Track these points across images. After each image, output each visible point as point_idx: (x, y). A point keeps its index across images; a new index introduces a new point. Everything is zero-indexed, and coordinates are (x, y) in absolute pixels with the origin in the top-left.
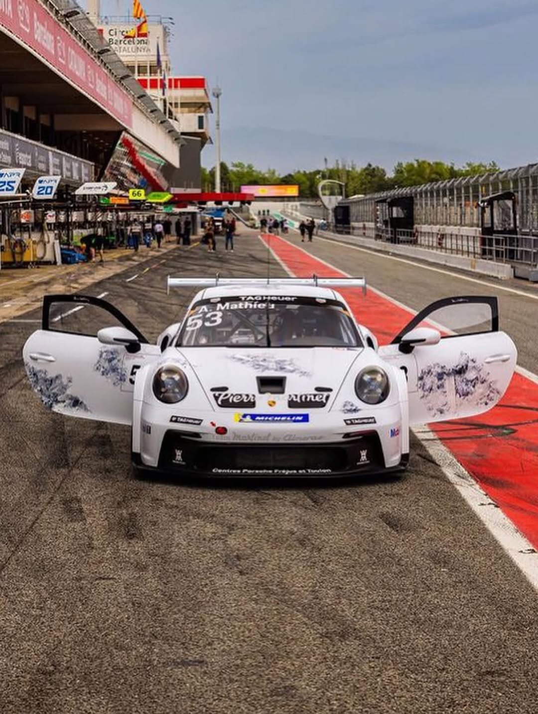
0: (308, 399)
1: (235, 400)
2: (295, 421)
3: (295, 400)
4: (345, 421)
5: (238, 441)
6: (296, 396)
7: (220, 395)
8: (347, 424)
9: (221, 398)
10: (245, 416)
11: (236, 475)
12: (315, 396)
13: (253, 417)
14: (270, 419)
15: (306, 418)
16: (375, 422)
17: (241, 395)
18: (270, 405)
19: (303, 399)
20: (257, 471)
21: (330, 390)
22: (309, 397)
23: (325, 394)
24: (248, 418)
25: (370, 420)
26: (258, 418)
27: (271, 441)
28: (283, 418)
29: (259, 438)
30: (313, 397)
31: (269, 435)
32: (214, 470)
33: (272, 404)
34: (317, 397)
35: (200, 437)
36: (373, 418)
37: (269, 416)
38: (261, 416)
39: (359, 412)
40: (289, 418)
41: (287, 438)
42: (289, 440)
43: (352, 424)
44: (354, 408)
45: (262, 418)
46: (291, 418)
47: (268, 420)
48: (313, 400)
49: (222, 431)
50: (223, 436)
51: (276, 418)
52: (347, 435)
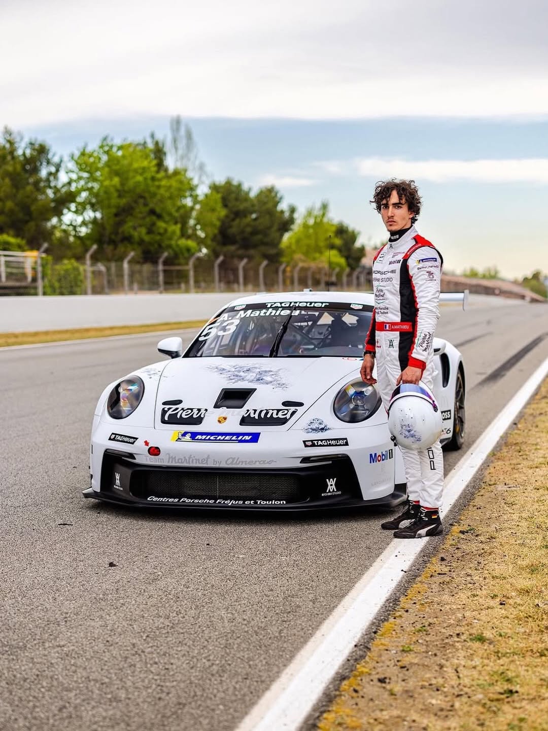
0: (269, 416)
1: (184, 416)
2: (241, 441)
3: (252, 415)
4: (304, 442)
5: (174, 464)
6: (255, 411)
7: (169, 409)
8: (306, 446)
9: (170, 412)
10: (184, 434)
11: (173, 505)
12: (278, 411)
13: (194, 435)
14: (212, 438)
15: (255, 438)
16: (347, 444)
17: (192, 410)
18: (219, 422)
19: (263, 415)
20: (196, 501)
21: (301, 404)
22: (271, 412)
23: (292, 409)
24: (188, 437)
25: (341, 442)
26: (199, 437)
27: (210, 464)
28: (228, 438)
29: (197, 460)
30: (275, 412)
31: (208, 457)
32: (148, 499)
33: (223, 419)
34: (280, 413)
35: (135, 459)
36: (346, 439)
37: (212, 434)
38: (202, 434)
39: (327, 432)
40: (234, 438)
41: (229, 462)
42: (232, 463)
43: (313, 445)
44: (322, 426)
45: (204, 437)
46: (238, 437)
47: (209, 439)
48: (275, 416)
49: (155, 451)
50: (157, 457)
51: (220, 437)
52: (305, 460)
